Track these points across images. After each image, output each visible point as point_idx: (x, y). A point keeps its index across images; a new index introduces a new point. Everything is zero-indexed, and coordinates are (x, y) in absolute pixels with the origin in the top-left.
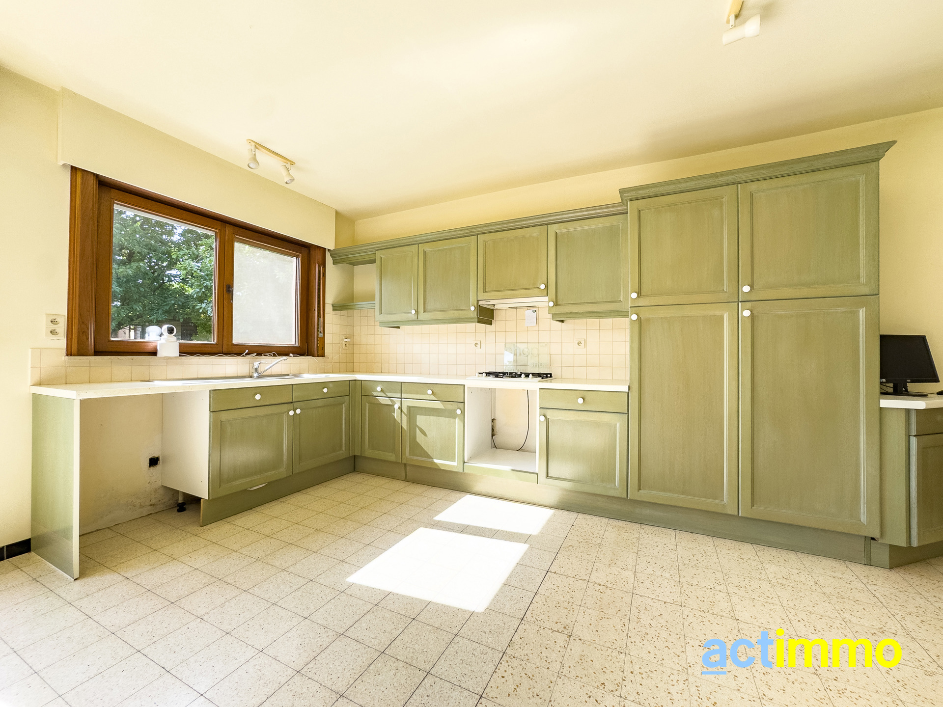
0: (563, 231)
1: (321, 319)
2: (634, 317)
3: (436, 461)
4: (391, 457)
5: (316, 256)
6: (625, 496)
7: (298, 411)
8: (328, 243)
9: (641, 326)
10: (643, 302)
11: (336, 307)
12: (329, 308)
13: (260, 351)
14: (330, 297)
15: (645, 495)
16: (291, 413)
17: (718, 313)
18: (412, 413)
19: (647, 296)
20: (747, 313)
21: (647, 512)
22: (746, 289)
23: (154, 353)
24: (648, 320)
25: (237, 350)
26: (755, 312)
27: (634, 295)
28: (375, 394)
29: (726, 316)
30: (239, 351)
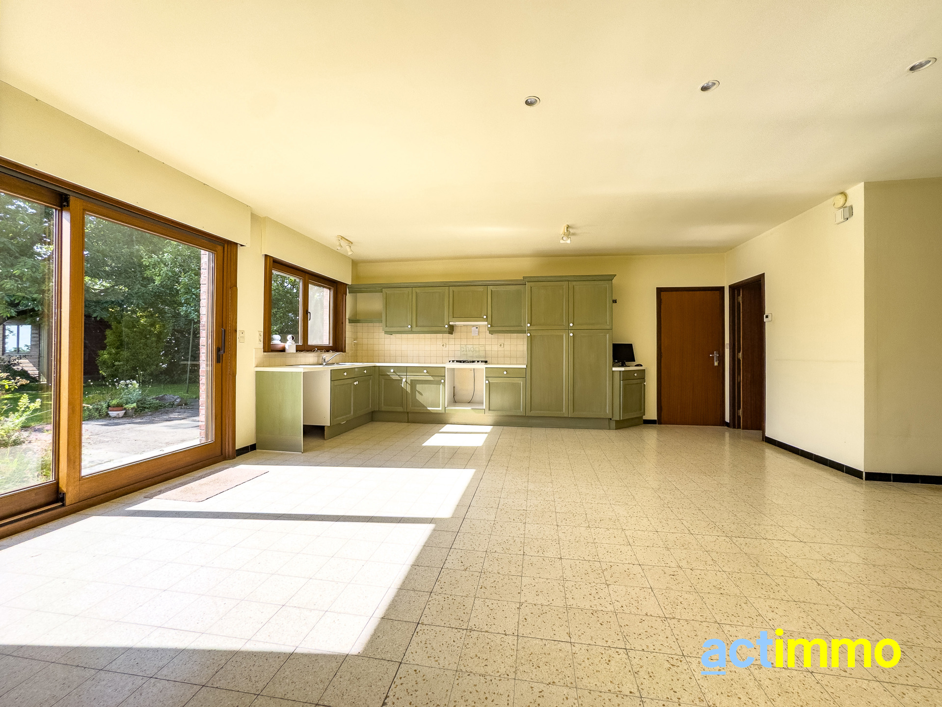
0: (494, 290)
1: (344, 329)
2: (529, 335)
3: (428, 408)
4: (400, 409)
5: (341, 288)
6: (525, 415)
7: (357, 383)
8: (348, 281)
9: (531, 340)
10: (533, 328)
11: (351, 321)
12: (347, 322)
14: (348, 314)
15: (533, 413)
17: (561, 334)
18: (413, 383)
19: (534, 325)
20: (571, 335)
21: (534, 421)
22: (571, 325)
24: (534, 336)
25: (309, 349)
26: (575, 334)
27: (529, 325)
28: (388, 374)
29: (564, 335)
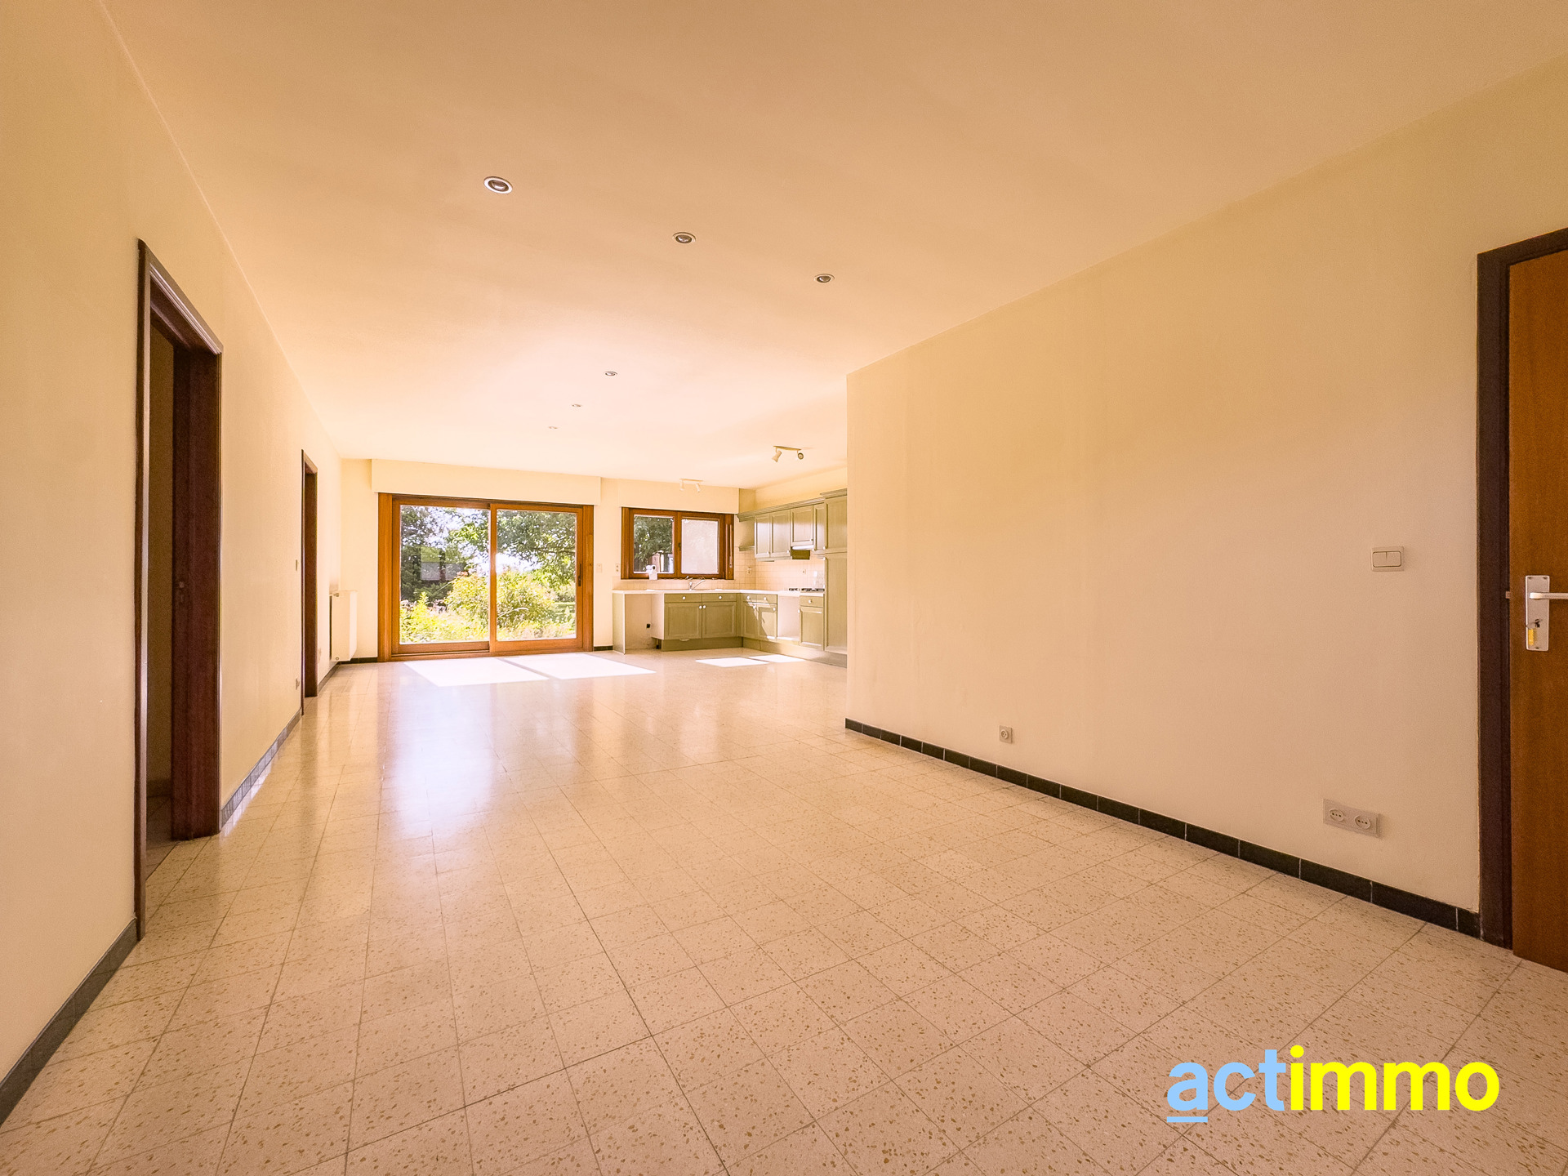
1: (731, 557)
3: (768, 637)
4: (753, 637)
5: (728, 520)
7: (704, 607)
8: (734, 510)
10: (828, 551)
11: (741, 549)
12: (736, 550)
13: (695, 577)
14: (737, 542)
16: (701, 607)
18: (761, 610)
23: (648, 578)
25: (683, 576)
28: (748, 601)
30: (683, 577)
